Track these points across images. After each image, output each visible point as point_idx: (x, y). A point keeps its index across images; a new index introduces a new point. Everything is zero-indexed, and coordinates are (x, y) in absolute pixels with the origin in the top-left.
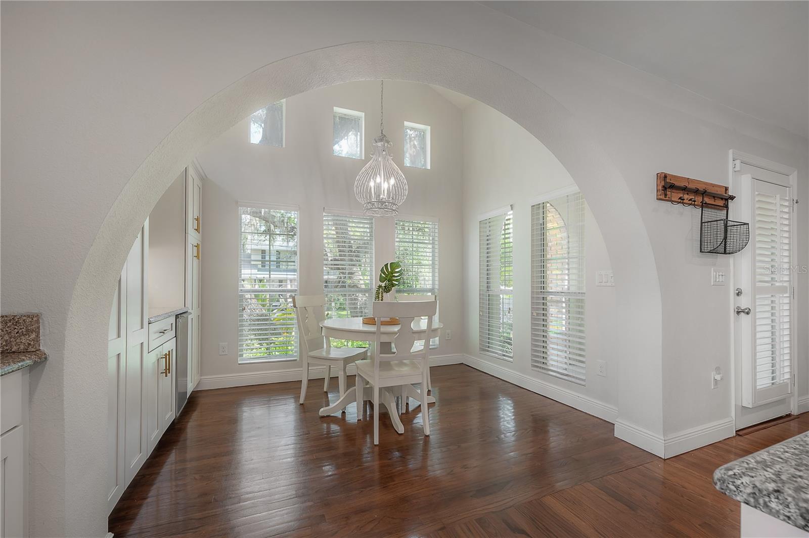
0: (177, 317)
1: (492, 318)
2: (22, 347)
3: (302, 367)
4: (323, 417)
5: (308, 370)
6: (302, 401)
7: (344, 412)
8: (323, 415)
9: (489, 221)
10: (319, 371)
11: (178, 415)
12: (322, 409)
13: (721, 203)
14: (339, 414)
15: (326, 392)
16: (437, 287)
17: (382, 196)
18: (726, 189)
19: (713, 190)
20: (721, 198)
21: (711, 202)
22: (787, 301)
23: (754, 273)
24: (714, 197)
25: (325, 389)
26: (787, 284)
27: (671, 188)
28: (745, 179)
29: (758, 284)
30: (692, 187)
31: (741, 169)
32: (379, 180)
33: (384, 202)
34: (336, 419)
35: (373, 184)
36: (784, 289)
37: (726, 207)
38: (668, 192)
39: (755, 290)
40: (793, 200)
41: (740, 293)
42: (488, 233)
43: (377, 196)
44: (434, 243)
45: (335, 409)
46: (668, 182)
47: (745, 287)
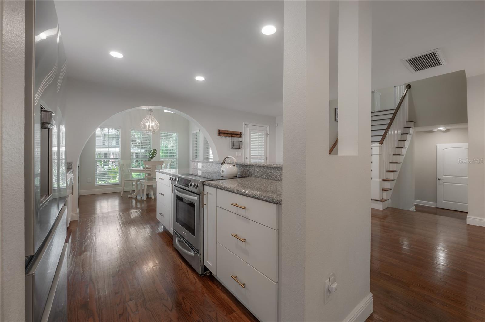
2: (71, 167)
3: (121, 187)
4: (129, 198)
5: (124, 188)
6: (122, 195)
7: (136, 197)
9: (196, 134)
10: (128, 188)
12: (128, 196)
13: (239, 136)
16: (178, 157)
17: (150, 128)
18: (241, 132)
19: (235, 133)
20: (239, 135)
21: (235, 136)
22: (263, 160)
23: (250, 154)
24: (236, 134)
25: (131, 193)
26: (263, 156)
27: (221, 133)
28: (248, 129)
29: (251, 156)
30: (228, 133)
31: (247, 127)
32: (149, 123)
33: (151, 130)
34: (134, 198)
35: (147, 124)
36: (262, 157)
37: (240, 137)
38: (221, 134)
39: (250, 158)
40: (267, 134)
41: (246, 158)
42: (196, 138)
43: (149, 129)
44: (177, 141)
45: (133, 195)
46: (220, 132)
47: (248, 157)
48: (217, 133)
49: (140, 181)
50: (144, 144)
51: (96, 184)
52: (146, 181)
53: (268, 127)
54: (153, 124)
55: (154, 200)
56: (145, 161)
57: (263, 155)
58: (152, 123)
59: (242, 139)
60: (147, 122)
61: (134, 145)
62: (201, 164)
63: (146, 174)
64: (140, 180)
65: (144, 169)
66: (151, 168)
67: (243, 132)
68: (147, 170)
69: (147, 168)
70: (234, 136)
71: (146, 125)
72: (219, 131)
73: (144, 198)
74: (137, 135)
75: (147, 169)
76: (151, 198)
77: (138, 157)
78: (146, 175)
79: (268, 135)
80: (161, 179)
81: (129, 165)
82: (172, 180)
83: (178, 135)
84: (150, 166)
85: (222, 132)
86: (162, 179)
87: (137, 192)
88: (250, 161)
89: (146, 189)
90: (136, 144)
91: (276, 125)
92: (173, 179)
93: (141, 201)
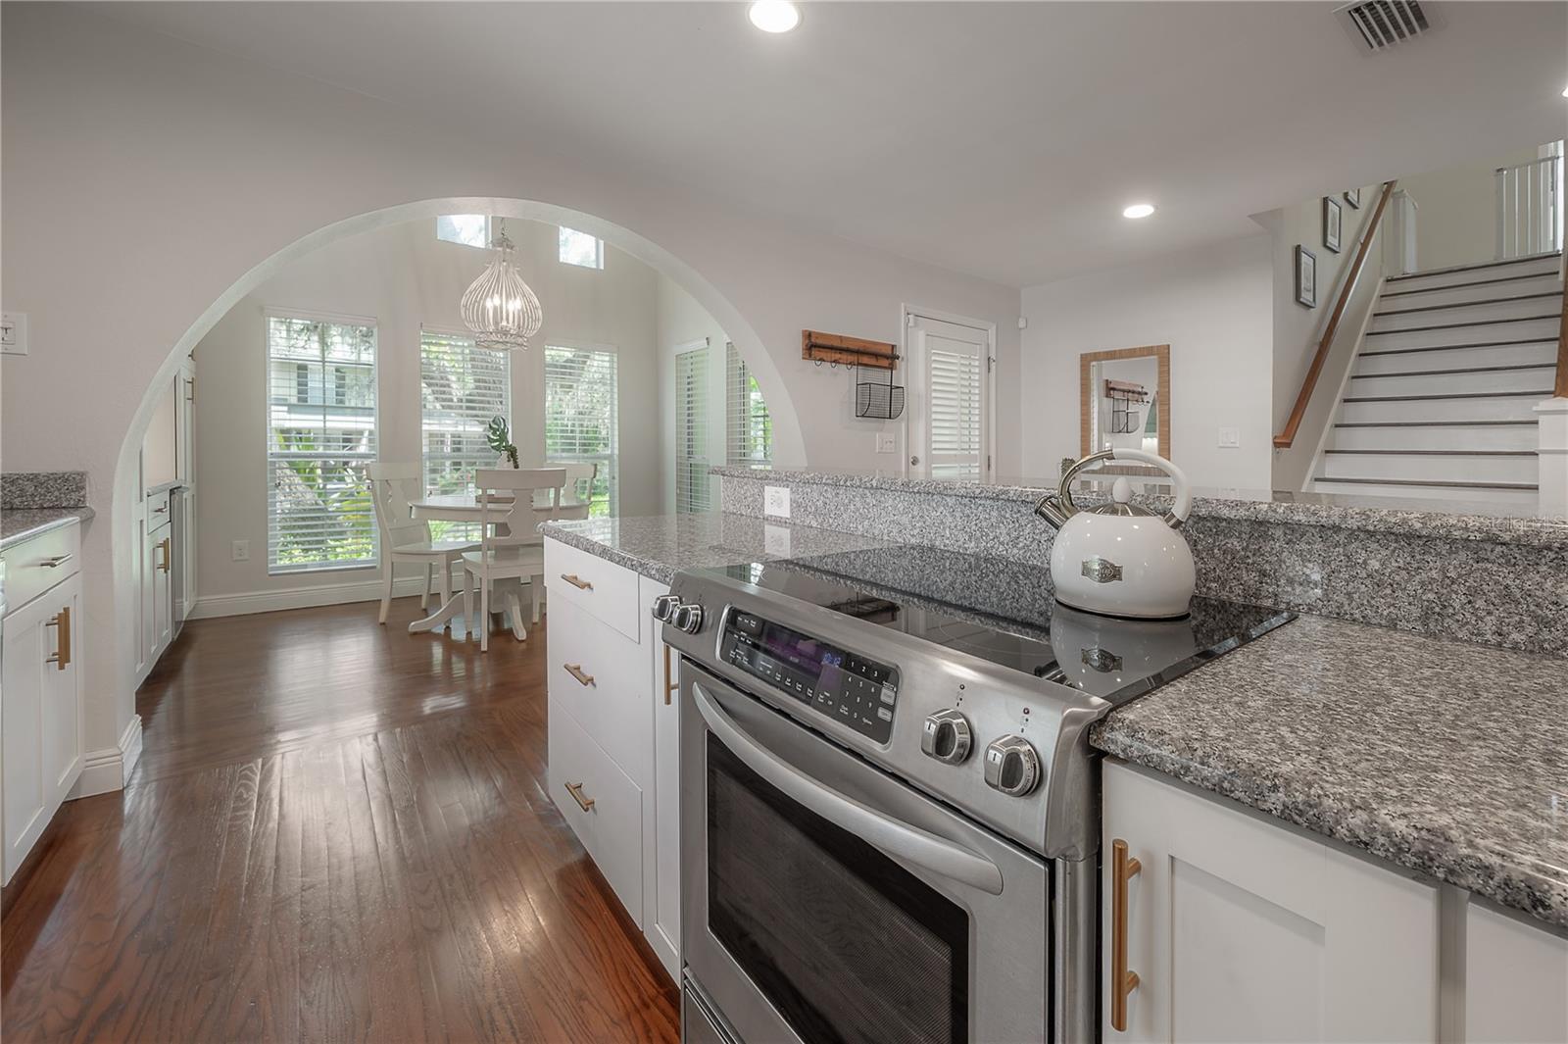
0: (172, 492)
1: (697, 498)
2: (72, 502)
3: (382, 579)
4: (415, 634)
5: (392, 582)
6: (382, 619)
7: (448, 627)
8: (414, 630)
9: (692, 355)
10: (411, 584)
11: (176, 637)
12: (413, 624)
13: (886, 363)
14: (440, 630)
15: (425, 610)
16: (616, 452)
17: (504, 323)
18: (893, 347)
19: (874, 349)
20: (886, 357)
21: (873, 361)
22: (977, 470)
23: (928, 440)
24: (876, 355)
25: (423, 606)
26: (977, 452)
27: (816, 347)
28: (921, 335)
29: (934, 452)
30: (844, 346)
31: (916, 324)
32: (497, 301)
33: (505, 333)
34: (436, 636)
35: (491, 304)
36: (974, 458)
37: (891, 368)
38: (814, 352)
39: (931, 459)
40: (989, 358)
41: (915, 462)
42: (690, 373)
43: (496, 323)
44: (612, 384)
45: (434, 622)
46: (813, 340)
47: (921, 455)
48: (799, 344)
49: (462, 557)
50: (481, 402)
51: (273, 569)
52: (490, 561)
53: (995, 327)
54: (515, 305)
55: (524, 645)
56: (483, 468)
57: (977, 446)
58: (510, 302)
59: (900, 377)
60: (489, 294)
61: (443, 407)
62: (787, 490)
63: (489, 526)
64: (463, 554)
65: (480, 506)
66: (509, 500)
67: (900, 348)
68: (490, 510)
69: (492, 499)
70: (865, 360)
71: (484, 308)
72: (809, 335)
73: (482, 632)
74: (447, 355)
75: (490, 506)
76: (510, 632)
77: (459, 450)
78: (489, 536)
79: (993, 365)
80: (573, 580)
81: (414, 488)
82: (682, 621)
83: (615, 359)
84: (509, 494)
85: (820, 342)
86: (583, 586)
87: (449, 606)
88: (928, 474)
89: (489, 592)
90: (452, 400)
91: (1022, 324)
92: (684, 614)
93: (468, 650)
